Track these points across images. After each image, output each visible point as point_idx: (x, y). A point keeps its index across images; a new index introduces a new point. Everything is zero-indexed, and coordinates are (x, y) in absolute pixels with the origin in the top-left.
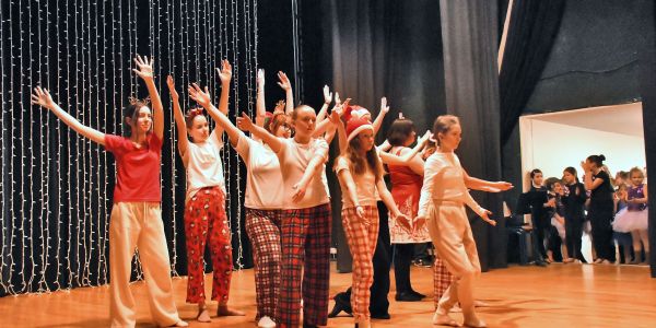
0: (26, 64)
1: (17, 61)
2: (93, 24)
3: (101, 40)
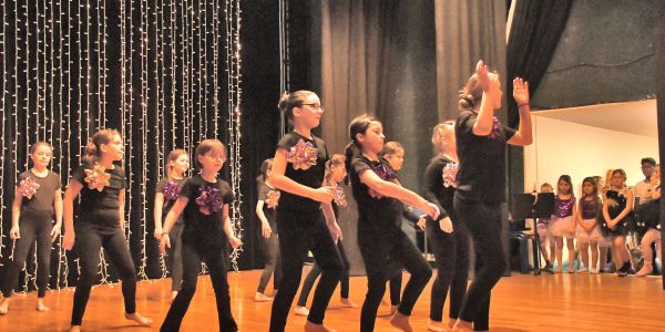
3: (65, 19)
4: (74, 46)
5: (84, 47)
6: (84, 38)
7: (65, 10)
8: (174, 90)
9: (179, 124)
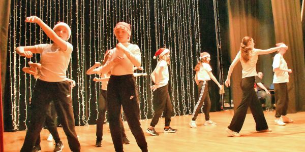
0: (109, 36)
1: (106, 35)
2: (133, 18)
3: (136, 24)
4: (139, 33)
5: (143, 33)
6: (142, 30)
7: (136, 21)
8: (176, 46)
9: (178, 59)
